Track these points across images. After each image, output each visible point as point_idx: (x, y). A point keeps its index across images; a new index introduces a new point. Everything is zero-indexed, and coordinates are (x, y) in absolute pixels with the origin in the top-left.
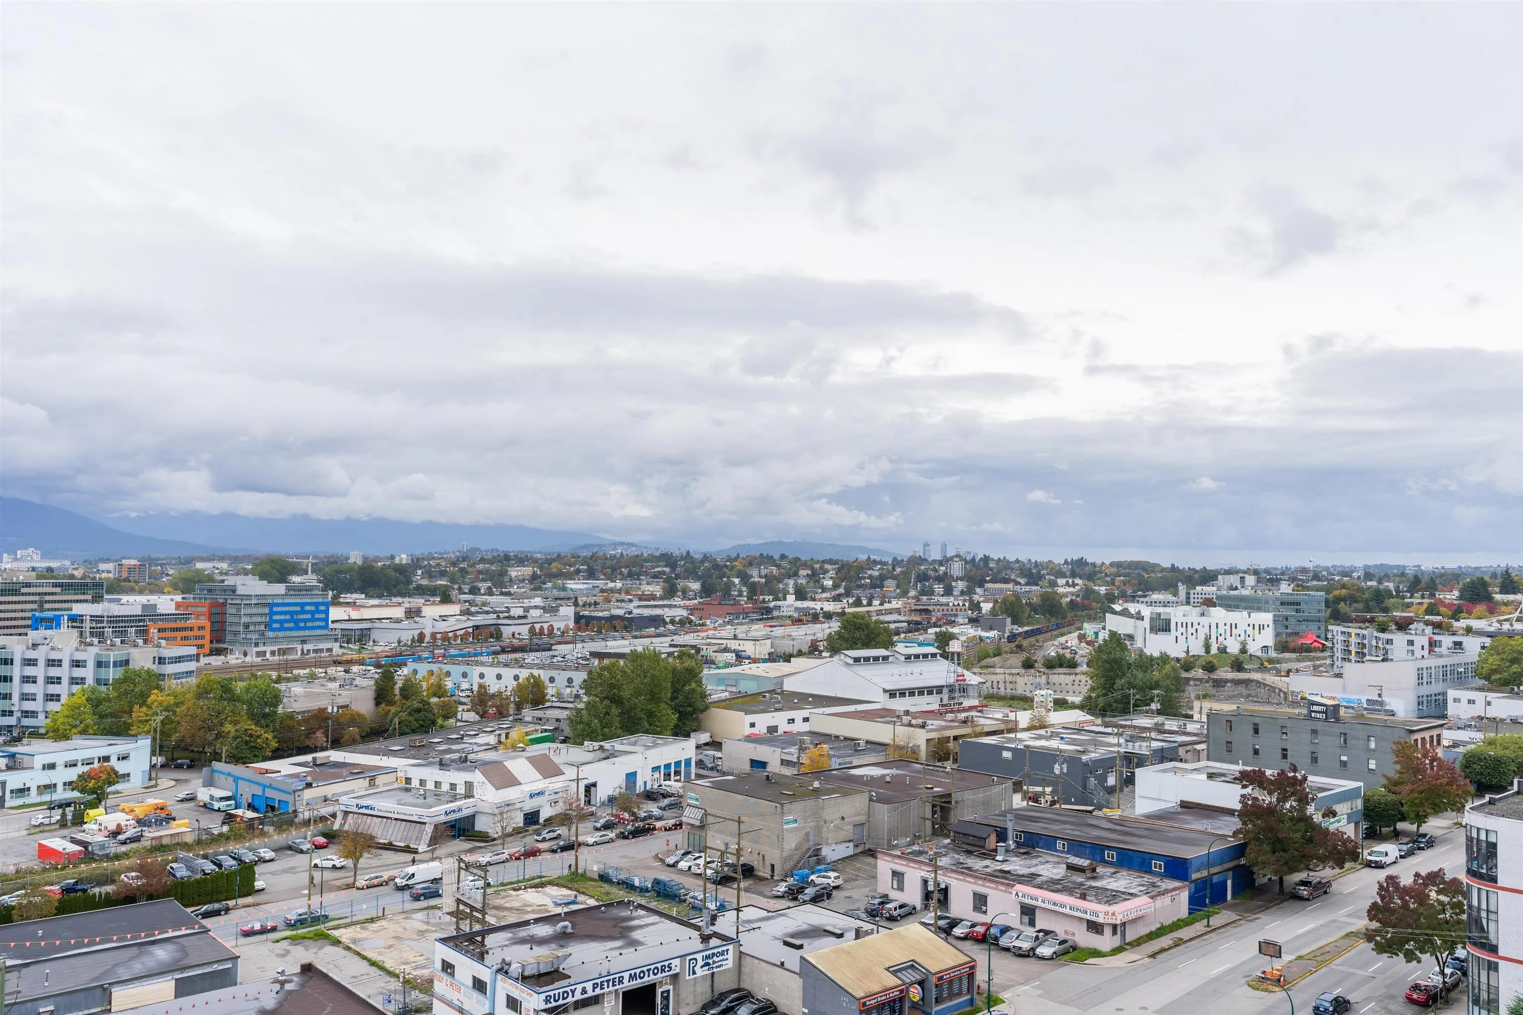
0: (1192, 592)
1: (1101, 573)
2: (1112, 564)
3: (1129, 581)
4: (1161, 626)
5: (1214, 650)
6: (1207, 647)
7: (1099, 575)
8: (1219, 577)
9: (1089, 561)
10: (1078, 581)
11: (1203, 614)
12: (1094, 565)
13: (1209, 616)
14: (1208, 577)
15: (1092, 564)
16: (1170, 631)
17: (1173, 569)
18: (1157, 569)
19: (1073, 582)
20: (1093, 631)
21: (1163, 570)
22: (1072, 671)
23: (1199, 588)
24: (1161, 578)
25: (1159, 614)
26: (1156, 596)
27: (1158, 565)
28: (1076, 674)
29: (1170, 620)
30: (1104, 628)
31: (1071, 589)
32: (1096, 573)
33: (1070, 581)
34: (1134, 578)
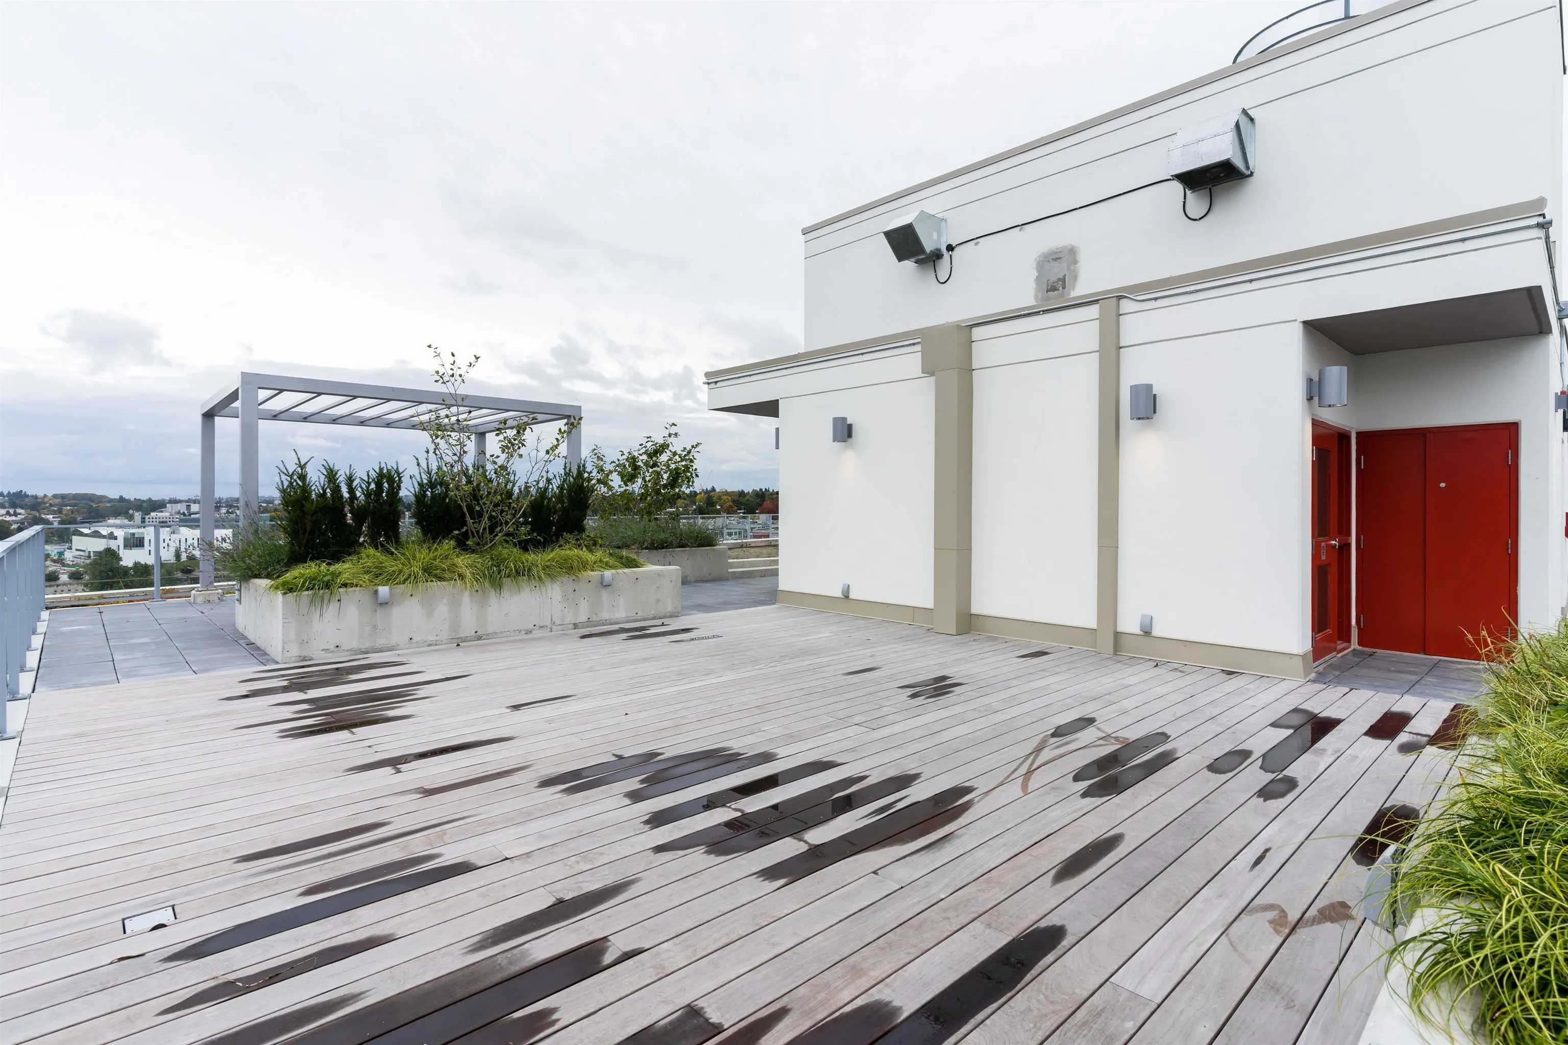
0: (147, 517)
1: (45, 503)
2: (55, 496)
3: (77, 510)
4: (136, 542)
5: (184, 557)
6: (178, 555)
7: (43, 506)
8: (168, 505)
9: (29, 493)
10: (19, 511)
11: (173, 532)
12: (36, 497)
13: (179, 533)
14: (159, 506)
15: (32, 496)
16: (143, 546)
17: (122, 499)
18: (104, 500)
19: (15, 512)
20: (55, 552)
21: (111, 500)
22: (53, 583)
23: (153, 514)
24: (111, 507)
25: (134, 534)
26: (111, 521)
27: (105, 497)
28: (58, 586)
29: (143, 538)
30: (70, 548)
31: (14, 518)
32: (39, 504)
33: (12, 511)
34: (84, 508)
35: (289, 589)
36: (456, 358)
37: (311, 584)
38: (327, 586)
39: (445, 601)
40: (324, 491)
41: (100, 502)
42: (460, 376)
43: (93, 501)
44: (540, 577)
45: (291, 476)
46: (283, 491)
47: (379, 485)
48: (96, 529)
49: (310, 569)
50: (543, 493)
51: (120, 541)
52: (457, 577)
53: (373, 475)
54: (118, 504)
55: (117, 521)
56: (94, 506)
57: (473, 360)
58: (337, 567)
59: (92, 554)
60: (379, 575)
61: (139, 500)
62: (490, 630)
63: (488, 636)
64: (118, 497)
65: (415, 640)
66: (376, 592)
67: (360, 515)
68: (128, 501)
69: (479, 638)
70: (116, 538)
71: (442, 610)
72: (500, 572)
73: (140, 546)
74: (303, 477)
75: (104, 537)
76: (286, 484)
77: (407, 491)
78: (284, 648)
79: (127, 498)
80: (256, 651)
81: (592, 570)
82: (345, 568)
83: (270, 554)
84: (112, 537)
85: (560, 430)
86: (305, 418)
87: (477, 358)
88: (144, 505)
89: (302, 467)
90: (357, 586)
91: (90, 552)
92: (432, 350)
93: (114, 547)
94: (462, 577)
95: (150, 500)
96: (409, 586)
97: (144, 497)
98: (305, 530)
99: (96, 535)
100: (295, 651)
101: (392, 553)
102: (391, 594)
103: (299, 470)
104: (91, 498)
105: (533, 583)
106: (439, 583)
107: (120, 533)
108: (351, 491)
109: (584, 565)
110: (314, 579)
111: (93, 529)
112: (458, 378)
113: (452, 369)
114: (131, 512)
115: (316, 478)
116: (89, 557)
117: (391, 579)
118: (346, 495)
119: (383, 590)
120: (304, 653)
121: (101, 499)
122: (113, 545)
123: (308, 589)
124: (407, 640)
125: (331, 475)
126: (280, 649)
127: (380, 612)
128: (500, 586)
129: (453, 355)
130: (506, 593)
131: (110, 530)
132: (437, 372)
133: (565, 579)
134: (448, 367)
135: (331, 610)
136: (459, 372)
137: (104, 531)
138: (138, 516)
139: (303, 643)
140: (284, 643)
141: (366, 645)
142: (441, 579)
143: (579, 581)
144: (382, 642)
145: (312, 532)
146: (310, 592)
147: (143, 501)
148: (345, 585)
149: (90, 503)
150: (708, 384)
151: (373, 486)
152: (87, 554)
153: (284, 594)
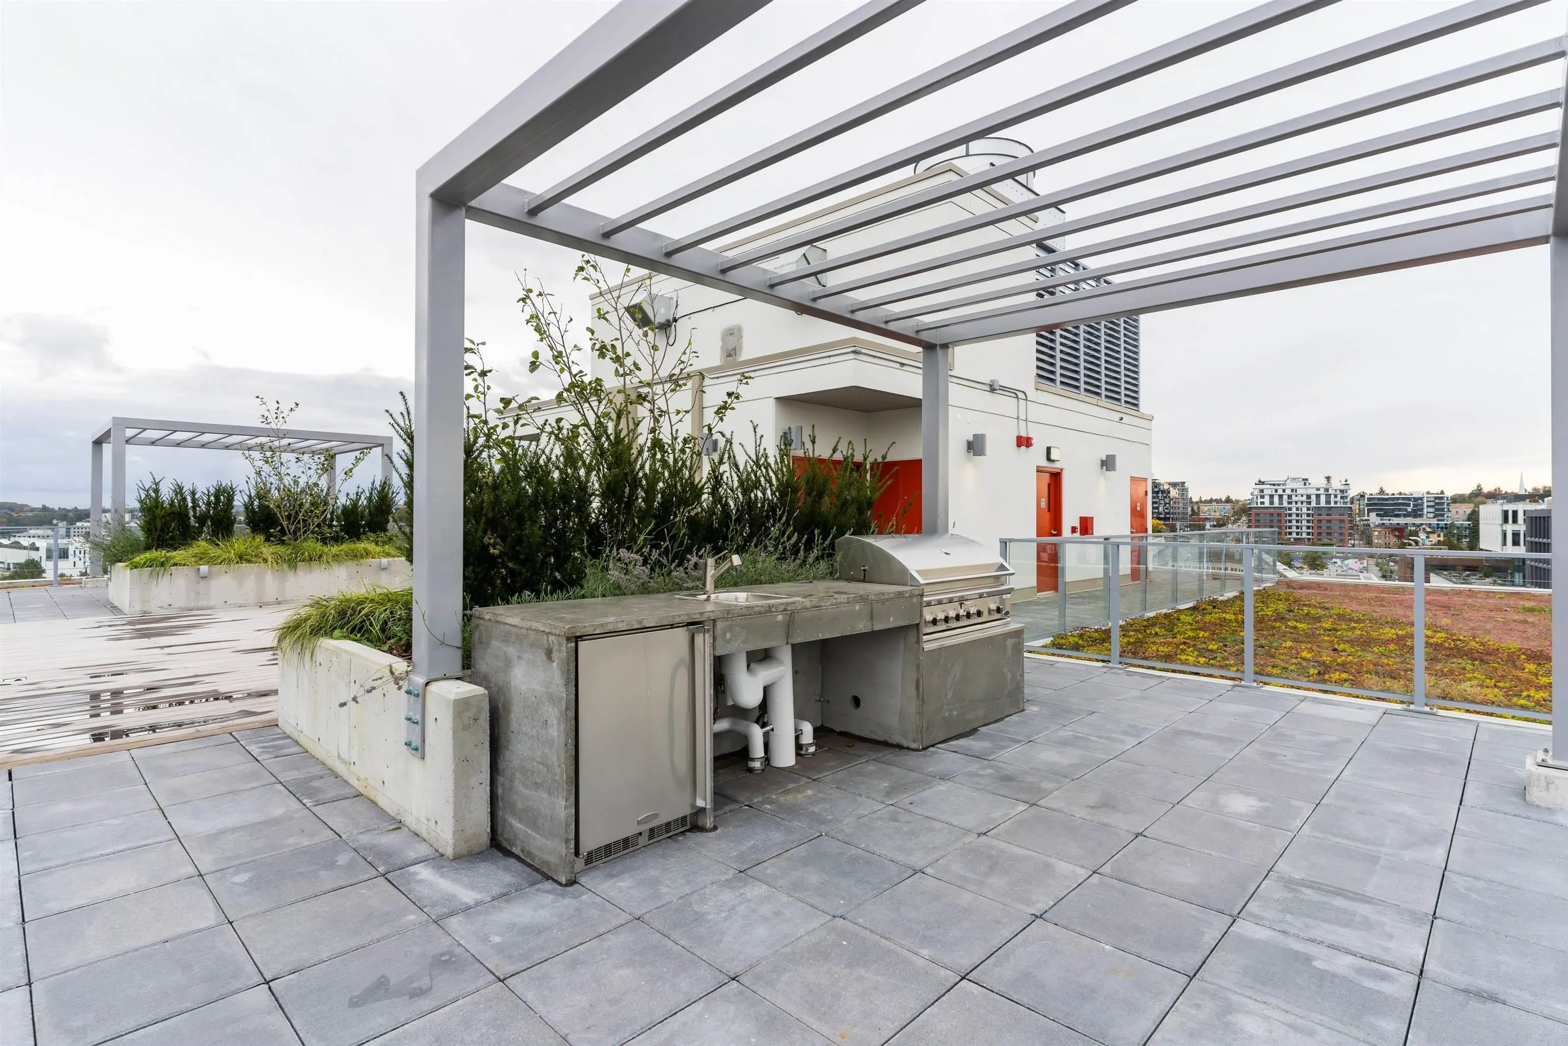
35: (135, 566)
36: (280, 405)
37: (150, 564)
38: (162, 564)
39: (252, 577)
40: (173, 501)
41: (22, 511)
42: (283, 418)
43: (13, 511)
44: (328, 562)
45: (147, 491)
46: (141, 501)
47: (217, 497)
48: (17, 539)
49: (154, 554)
50: (355, 504)
51: (43, 553)
52: (261, 560)
53: (212, 491)
54: (41, 513)
55: (40, 532)
56: (15, 515)
57: (293, 406)
58: (174, 553)
59: (11, 566)
60: (202, 558)
61: (65, 509)
62: (288, 597)
63: (287, 602)
64: (41, 507)
65: (229, 602)
66: (199, 569)
67: (202, 520)
68: (52, 510)
69: (280, 603)
70: (37, 549)
71: (250, 583)
72: (296, 558)
73: (64, 558)
74: (156, 491)
75: (25, 548)
76: (143, 496)
77: (239, 502)
78: (130, 604)
79: (50, 507)
80: (115, 609)
81: (373, 558)
82: (178, 555)
83: (130, 546)
84: (34, 548)
85: (356, 457)
86: (178, 444)
87: (297, 404)
88: (70, 514)
89: (157, 484)
90: (184, 565)
91: (9, 564)
92: (259, 400)
93: (37, 559)
94: (265, 561)
95: (76, 509)
96: (224, 567)
97: (70, 507)
98: (157, 529)
99: (17, 546)
100: (138, 607)
101: (217, 545)
102: (209, 571)
103: (154, 486)
104: (12, 507)
105: (323, 566)
106: (248, 565)
107: (40, 543)
108: (194, 500)
109: (367, 554)
110: (154, 560)
111: (13, 539)
112: (281, 419)
113: (276, 413)
114: (55, 522)
115: (166, 494)
116: (9, 569)
117: (212, 561)
118: (190, 505)
119: (204, 569)
120: (145, 609)
121: (22, 507)
122: (34, 555)
123: (147, 567)
124: (223, 603)
125: (179, 490)
126: (128, 606)
127: (202, 582)
128: (295, 568)
129: (278, 403)
130: (300, 572)
131: (32, 540)
132: (263, 416)
133: (350, 563)
134: (273, 411)
135: (165, 581)
136: (282, 415)
137: (25, 542)
138: (63, 524)
139: (144, 602)
140: (130, 601)
141: (192, 605)
142: (249, 561)
143: (361, 565)
144: (203, 603)
145: (162, 530)
146: (149, 569)
147: (69, 511)
148: (175, 564)
149: (10, 512)
150: (500, 419)
151: (212, 498)
152: (6, 566)
153: (131, 569)
